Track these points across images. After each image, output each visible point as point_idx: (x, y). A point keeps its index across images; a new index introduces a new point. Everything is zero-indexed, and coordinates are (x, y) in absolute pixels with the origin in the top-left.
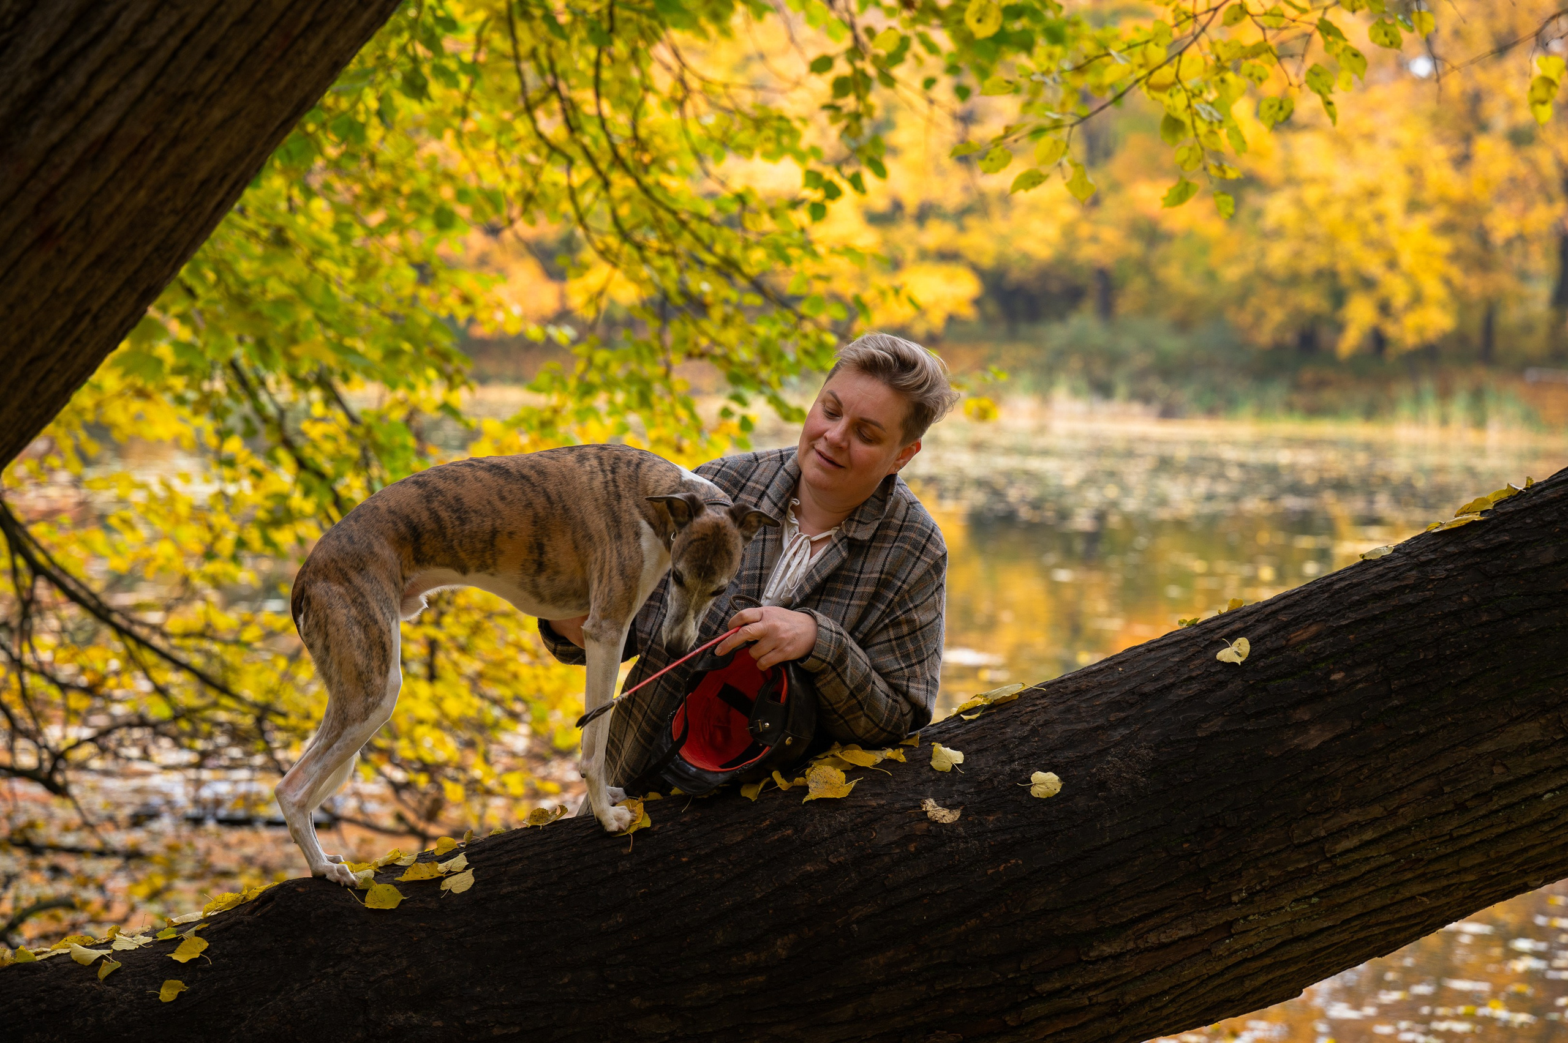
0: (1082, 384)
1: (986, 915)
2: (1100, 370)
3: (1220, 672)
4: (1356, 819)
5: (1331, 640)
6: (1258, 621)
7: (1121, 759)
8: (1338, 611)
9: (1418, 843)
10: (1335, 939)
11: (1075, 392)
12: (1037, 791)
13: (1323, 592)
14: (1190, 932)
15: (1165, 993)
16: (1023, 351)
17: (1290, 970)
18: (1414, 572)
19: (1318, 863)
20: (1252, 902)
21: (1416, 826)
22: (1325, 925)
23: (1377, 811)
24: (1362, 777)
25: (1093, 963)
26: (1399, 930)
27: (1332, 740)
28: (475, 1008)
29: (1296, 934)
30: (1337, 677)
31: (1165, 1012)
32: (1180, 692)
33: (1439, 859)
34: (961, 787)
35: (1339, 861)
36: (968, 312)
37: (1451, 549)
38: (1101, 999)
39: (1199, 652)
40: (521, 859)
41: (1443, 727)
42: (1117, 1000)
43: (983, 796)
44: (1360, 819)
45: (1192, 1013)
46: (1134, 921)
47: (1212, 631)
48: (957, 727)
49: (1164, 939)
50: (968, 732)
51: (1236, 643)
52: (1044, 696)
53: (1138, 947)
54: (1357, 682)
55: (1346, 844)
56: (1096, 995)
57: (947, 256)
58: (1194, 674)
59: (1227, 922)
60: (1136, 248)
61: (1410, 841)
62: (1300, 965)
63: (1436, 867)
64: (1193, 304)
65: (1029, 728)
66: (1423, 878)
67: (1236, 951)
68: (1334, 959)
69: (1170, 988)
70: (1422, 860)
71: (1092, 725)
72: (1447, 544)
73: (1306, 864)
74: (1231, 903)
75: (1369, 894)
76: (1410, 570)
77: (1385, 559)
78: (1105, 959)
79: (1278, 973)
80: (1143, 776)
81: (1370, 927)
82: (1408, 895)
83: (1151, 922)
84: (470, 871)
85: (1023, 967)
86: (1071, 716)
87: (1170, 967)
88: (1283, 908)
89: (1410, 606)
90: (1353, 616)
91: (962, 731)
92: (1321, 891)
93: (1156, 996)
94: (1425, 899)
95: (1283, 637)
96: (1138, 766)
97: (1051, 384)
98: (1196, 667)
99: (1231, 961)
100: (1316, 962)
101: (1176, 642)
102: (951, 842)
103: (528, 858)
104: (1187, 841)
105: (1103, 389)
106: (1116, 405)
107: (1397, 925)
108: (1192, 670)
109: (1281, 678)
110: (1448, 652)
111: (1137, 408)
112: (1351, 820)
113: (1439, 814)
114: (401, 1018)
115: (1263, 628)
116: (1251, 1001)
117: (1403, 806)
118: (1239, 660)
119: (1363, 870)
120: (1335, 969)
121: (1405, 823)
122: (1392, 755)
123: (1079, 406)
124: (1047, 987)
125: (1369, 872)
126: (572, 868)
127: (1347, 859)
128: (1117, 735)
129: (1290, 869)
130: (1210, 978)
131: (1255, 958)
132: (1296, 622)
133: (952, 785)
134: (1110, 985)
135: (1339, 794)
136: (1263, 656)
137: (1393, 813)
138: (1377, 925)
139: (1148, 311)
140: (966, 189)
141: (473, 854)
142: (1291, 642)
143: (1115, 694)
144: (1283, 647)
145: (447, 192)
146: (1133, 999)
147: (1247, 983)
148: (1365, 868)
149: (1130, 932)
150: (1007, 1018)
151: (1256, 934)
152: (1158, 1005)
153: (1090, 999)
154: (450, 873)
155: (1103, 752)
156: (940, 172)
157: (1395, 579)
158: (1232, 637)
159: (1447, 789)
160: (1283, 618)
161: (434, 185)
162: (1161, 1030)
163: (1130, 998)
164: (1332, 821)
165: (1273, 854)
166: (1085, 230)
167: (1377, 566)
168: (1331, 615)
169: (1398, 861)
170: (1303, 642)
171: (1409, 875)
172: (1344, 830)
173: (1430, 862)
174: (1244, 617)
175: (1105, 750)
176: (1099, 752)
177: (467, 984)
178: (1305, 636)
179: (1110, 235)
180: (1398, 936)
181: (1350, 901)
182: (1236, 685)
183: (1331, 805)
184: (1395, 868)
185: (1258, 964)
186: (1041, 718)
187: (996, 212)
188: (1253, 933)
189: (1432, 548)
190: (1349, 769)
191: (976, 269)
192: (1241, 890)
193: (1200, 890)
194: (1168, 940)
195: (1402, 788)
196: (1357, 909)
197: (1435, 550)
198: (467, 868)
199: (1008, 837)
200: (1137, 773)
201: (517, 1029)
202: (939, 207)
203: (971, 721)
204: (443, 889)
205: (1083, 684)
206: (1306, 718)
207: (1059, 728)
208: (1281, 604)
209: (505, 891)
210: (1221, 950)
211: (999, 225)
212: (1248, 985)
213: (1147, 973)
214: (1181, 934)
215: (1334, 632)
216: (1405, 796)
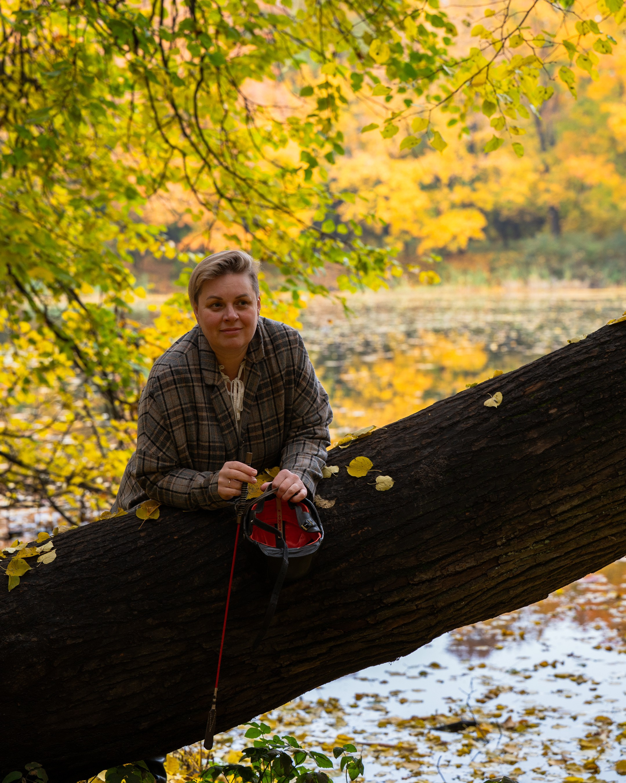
0: (545, 272)
1: (351, 560)
2: (555, 264)
3: (485, 412)
4: (567, 493)
5: (549, 390)
6: (508, 382)
7: (428, 466)
8: (553, 374)
9: (606, 505)
10: (562, 564)
11: (542, 277)
12: (380, 487)
13: (546, 363)
14: (473, 564)
15: (462, 600)
16: (512, 255)
17: (537, 583)
18: (597, 349)
19: (547, 520)
20: (509, 545)
21: (604, 496)
22: (555, 556)
23: (579, 488)
24: (569, 469)
25: (417, 585)
26: (600, 557)
27: (551, 448)
28: (56, 629)
29: (538, 562)
30: (552, 411)
31: (464, 611)
32: (462, 425)
33: (619, 514)
34: (336, 487)
35: (559, 518)
36: (480, 236)
37: (619, 334)
38: (423, 606)
39: (474, 402)
40: (83, 542)
41: (616, 437)
42: (433, 606)
43: (348, 491)
44: (570, 493)
45: (480, 611)
46: (439, 560)
47: (482, 389)
48: (336, 453)
49: (458, 569)
50: (341, 455)
51: (495, 395)
52: (386, 432)
53: (443, 574)
54: (565, 414)
55: (562, 508)
56: (420, 604)
57: (467, 205)
58: (471, 415)
59: (495, 557)
60: (572, 195)
61: (601, 504)
62: (543, 580)
63: (618, 518)
64: (605, 223)
65: (376, 451)
66: (611, 525)
67: (502, 574)
68: (563, 575)
69: (465, 597)
70: (609, 515)
71: (412, 447)
72: (616, 331)
73: (540, 521)
74: (497, 546)
75: (579, 536)
76: (595, 347)
77: (582, 342)
78: (423, 582)
79: (530, 585)
80: (441, 475)
81: (582, 556)
82: (603, 536)
83: (450, 560)
84: (54, 551)
85: (375, 589)
86: (400, 443)
87: (463, 585)
88: (528, 547)
89: (594, 368)
90: (562, 376)
91: (338, 455)
92: (550, 536)
93: (457, 602)
94: (613, 538)
95: (521, 390)
96: (438, 470)
97: (528, 272)
98: (472, 411)
99: (500, 580)
100: (552, 578)
101: (462, 397)
102: (330, 519)
103: (87, 541)
104: (468, 511)
105: (558, 274)
106: (565, 282)
107: (599, 554)
108: (470, 412)
109: (520, 414)
110: (617, 394)
111: (577, 283)
112: (564, 494)
113: (617, 488)
114: (13, 637)
115: (511, 386)
116: (515, 602)
117: (595, 484)
118: (496, 405)
119: (574, 523)
120: (565, 581)
121: (597, 494)
122: (586, 455)
123: (545, 284)
124: (390, 600)
125: (578, 524)
126: (111, 546)
127: (564, 517)
128: (426, 452)
129: (530, 524)
130: (488, 590)
131: (514, 577)
132: (529, 381)
133: (331, 486)
134: (428, 597)
135: (556, 479)
136: (510, 402)
137: (589, 489)
138: (586, 554)
139: (580, 229)
140: (475, 167)
141: (57, 541)
142: (526, 393)
143: (426, 429)
144: (522, 396)
145: (132, 179)
146: (443, 604)
147: (511, 592)
148: (575, 522)
149: (437, 566)
150: (369, 619)
151: (514, 563)
152: (459, 607)
153: (417, 606)
154: (43, 553)
155: (419, 462)
156: (460, 158)
157: (586, 353)
158: (493, 392)
159: (620, 473)
160: (522, 379)
161: (124, 176)
162: (463, 622)
163: (441, 604)
164: (553, 495)
165: (520, 516)
166: (542, 186)
167: (576, 346)
168: (549, 376)
169: (595, 516)
170: (533, 393)
171: (602, 524)
172: (561, 500)
173: (614, 516)
174: (501, 380)
175: (419, 461)
176: (416, 462)
177: (51, 615)
178: (534, 389)
179: (557, 188)
180: (600, 560)
181: (568, 541)
182: (495, 419)
183: (552, 486)
184: (593, 520)
185: (517, 580)
186: (383, 445)
187: (492, 178)
188: (512, 563)
189: (608, 334)
190: (562, 464)
191: (482, 211)
192: (502, 538)
193: (478, 539)
194: (461, 569)
195: (593, 474)
196: (573, 546)
197: (610, 335)
198: (52, 549)
199: (363, 514)
200: (437, 473)
201: (81, 640)
202: (460, 178)
203: (344, 449)
204: (38, 562)
205: (408, 424)
206: (535, 436)
207: (393, 450)
208: (522, 372)
209: (73, 561)
210: (493, 573)
211: (493, 186)
212: (512, 593)
213: (450, 589)
214: (468, 565)
215: (550, 386)
216: (595, 478)
